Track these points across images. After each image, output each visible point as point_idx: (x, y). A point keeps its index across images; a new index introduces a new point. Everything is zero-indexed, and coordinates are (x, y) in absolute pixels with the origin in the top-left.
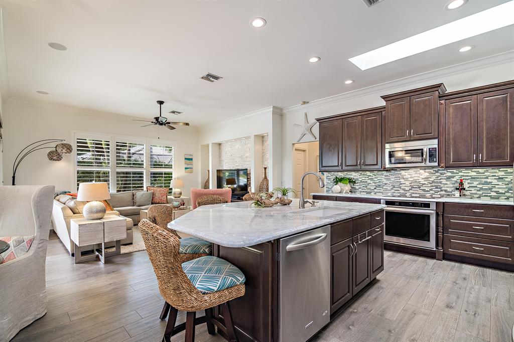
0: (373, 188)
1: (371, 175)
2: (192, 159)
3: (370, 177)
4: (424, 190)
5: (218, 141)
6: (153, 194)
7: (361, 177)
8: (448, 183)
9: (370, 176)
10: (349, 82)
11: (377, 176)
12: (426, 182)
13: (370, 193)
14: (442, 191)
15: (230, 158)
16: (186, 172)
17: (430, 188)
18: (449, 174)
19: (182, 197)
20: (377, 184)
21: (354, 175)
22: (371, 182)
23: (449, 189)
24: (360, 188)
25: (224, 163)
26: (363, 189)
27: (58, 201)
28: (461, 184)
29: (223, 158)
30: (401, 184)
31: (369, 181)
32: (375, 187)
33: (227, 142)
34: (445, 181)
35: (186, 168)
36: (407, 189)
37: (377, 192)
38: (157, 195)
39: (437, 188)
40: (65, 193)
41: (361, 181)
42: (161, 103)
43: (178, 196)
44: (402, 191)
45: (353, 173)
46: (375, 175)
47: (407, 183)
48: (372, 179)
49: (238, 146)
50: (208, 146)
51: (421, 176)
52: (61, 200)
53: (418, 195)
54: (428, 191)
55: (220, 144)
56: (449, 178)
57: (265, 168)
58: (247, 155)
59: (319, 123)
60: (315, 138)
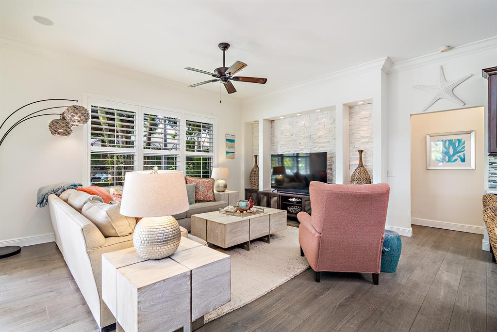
2: (233, 141)
5: (270, 116)
6: (196, 188)
15: (289, 139)
16: (227, 158)
19: (227, 191)
25: (279, 146)
27: (66, 201)
29: (276, 140)
33: (285, 117)
35: (227, 152)
38: (201, 188)
40: (74, 187)
42: (225, 46)
43: (222, 189)
49: (304, 122)
50: (257, 123)
52: (71, 201)
55: (272, 121)
57: (361, 152)
58: (321, 133)
59: (490, 75)
60: (463, 104)
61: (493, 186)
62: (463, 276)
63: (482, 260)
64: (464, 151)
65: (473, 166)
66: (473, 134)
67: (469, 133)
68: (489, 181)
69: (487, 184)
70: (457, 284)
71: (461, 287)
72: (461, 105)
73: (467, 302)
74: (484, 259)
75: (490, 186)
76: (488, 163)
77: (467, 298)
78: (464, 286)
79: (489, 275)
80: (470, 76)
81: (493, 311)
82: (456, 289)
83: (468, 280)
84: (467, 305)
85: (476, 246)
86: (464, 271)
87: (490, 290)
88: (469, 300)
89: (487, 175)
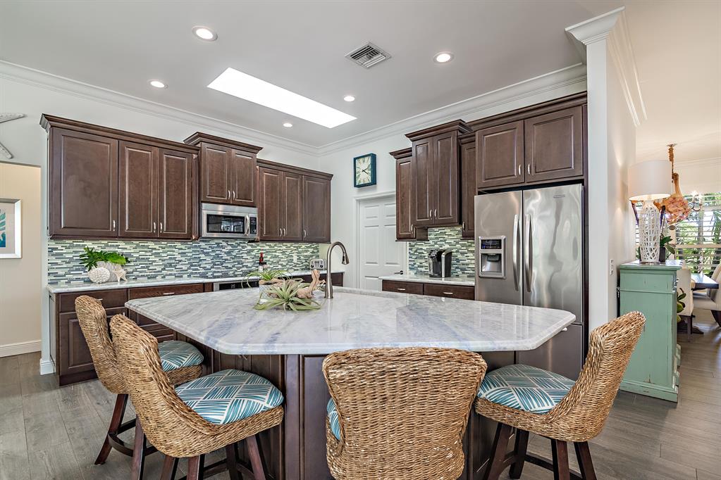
0: (159, 269)
1: (157, 247)
3: (154, 251)
4: (227, 267)
7: (138, 250)
8: (249, 257)
9: (155, 249)
10: (157, 84)
11: (167, 249)
12: (229, 258)
13: (154, 277)
14: (243, 266)
17: (233, 264)
18: (249, 248)
20: (166, 262)
21: (122, 247)
22: (157, 259)
23: (249, 265)
24: (136, 270)
26: (141, 272)
28: (262, 258)
30: (201, 260)
31: (152, 258)
32: (163, 267)
34: (246, 255)
36: (208, 267)
37: (167, 275)
39: (239, 264)
41: (138, 258)
44: (202, 271)
45: (122, 244)
46: (162, 248)
47: (208, 259)
48: (157, 255)
51: (223, 250)
53: (220, 274)
54: (230, 268)
56: (249, 252)
59: (52, 127)
60: (10, 156)
61: (53, 281)
62: (28, 428)
63: (45, 391)
64: (4, 229)
65: (18, 254)
66: (18, 205)
67: (13, 202)
68: (49, 274)
69: (46, 279)
70: (23, 446)
71: (32, 448)
72: (7, 157)
73: (48, 465)
74: (49, 388)
75: (50, 282)
76: (48, 250)
77: (47, 460)
78: (35, 445)
79: (62, 407)
80: (22, 115)
81: (84, 455)
82: (25, 455)
83: (37, 429)
84: (50, 470)
85: (31, 373)
86: (27, 420)
87: (70, 429)
88: (50, 460)
89: (46, 266)
